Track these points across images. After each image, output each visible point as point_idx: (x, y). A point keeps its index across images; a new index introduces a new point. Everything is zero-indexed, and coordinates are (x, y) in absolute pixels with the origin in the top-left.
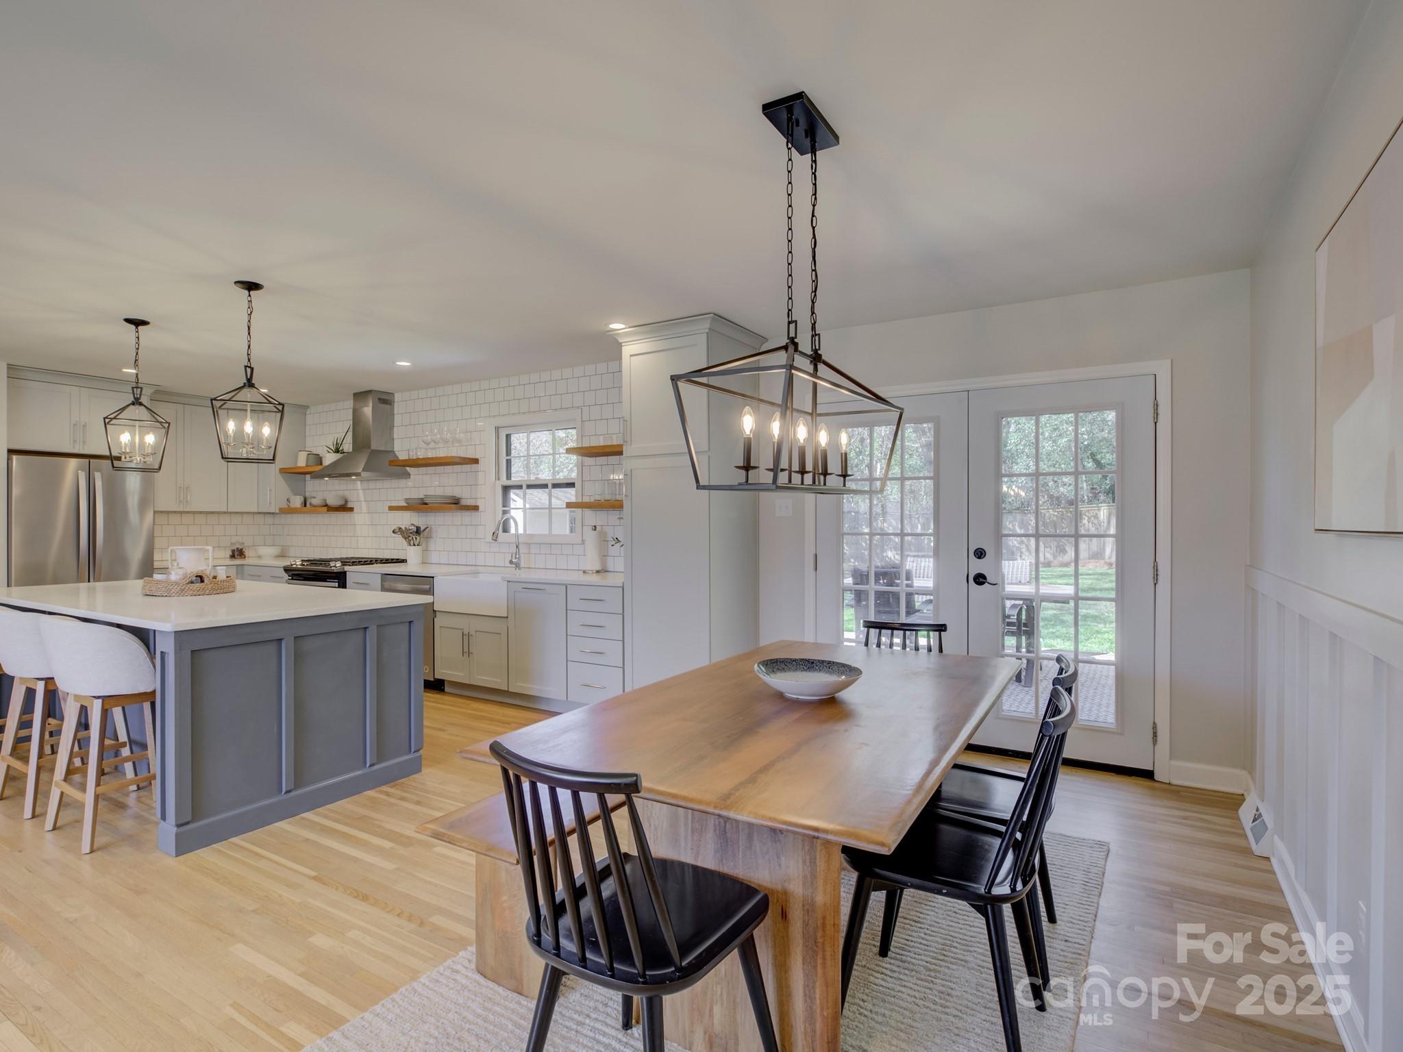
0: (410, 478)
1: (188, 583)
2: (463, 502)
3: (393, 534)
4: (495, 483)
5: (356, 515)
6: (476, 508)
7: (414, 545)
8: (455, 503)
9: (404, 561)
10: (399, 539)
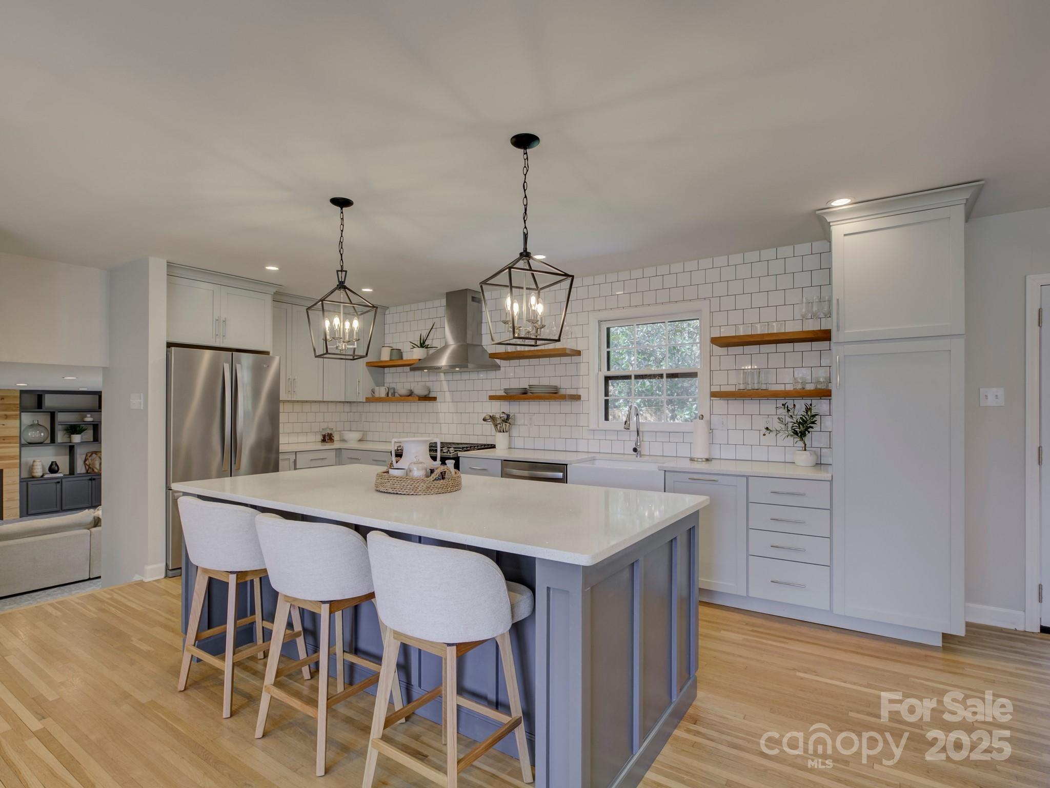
0: (500, 370)
1: (433, 481)
2: (562, 392)
3: (485, 422)
4: (598, 374)
5: (439, 404)
6: (577, 398)
7: (504, 432)
8: (553, 394)
9: (493, 446)
10: (489, 426)
